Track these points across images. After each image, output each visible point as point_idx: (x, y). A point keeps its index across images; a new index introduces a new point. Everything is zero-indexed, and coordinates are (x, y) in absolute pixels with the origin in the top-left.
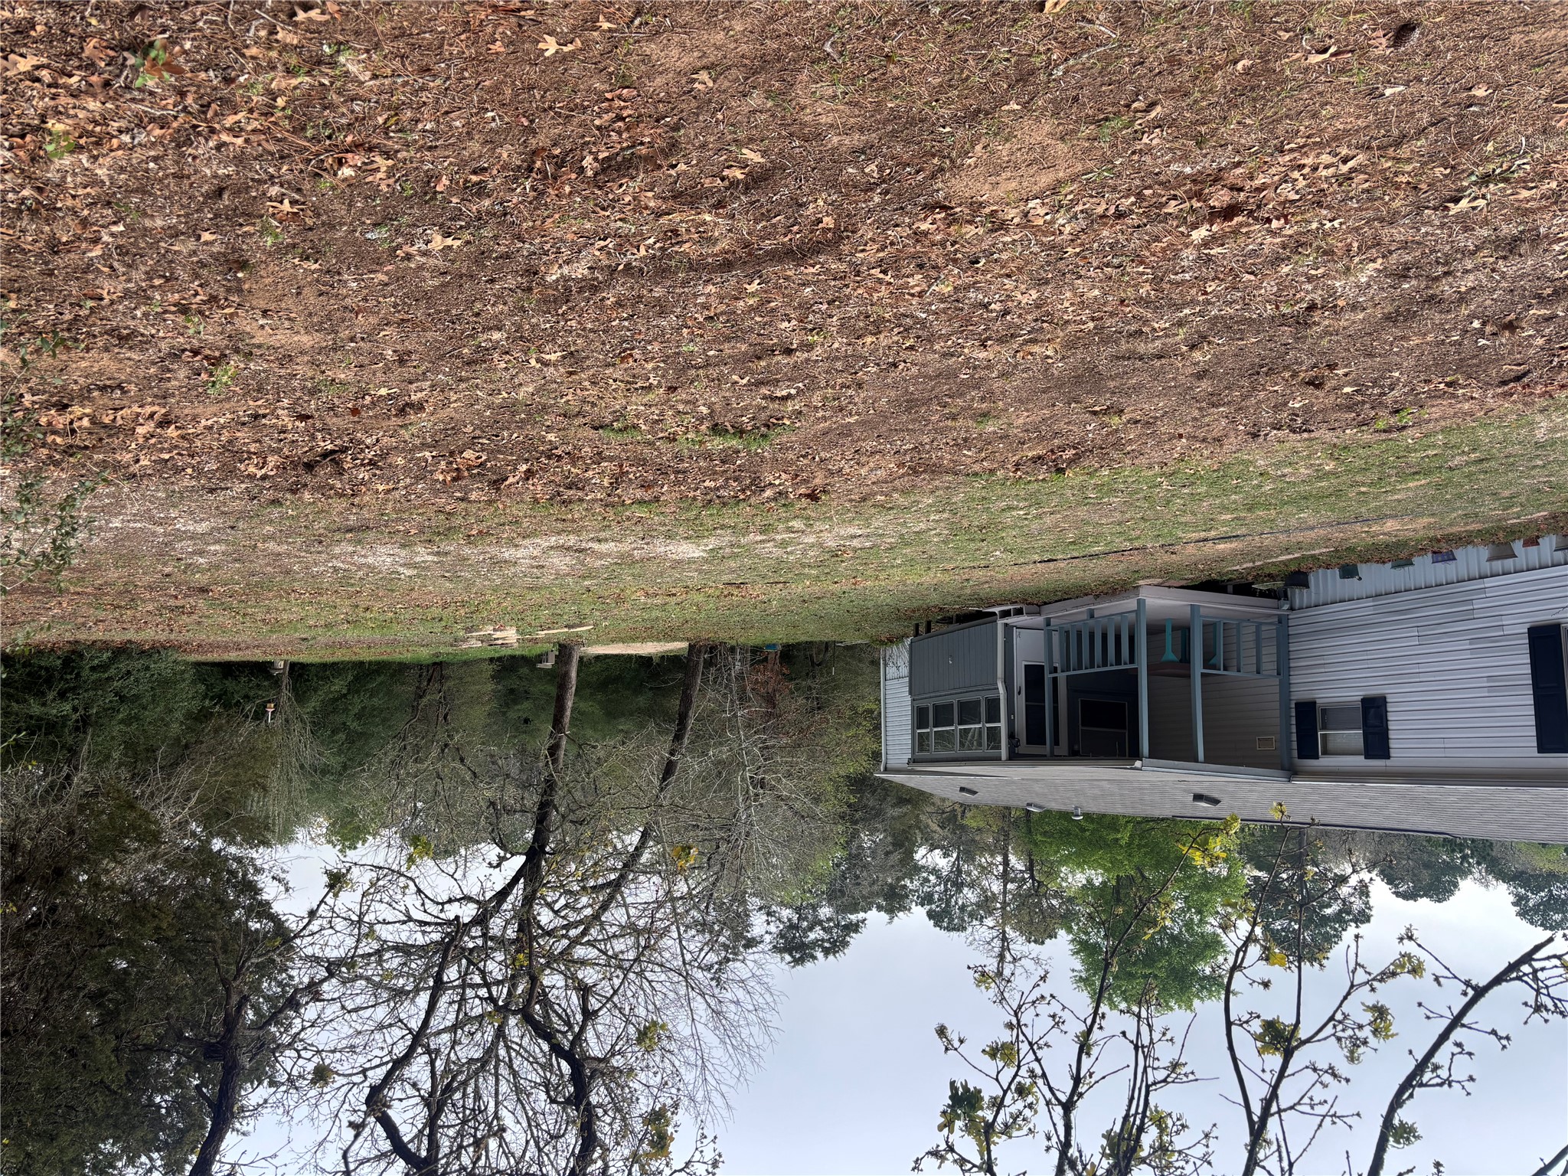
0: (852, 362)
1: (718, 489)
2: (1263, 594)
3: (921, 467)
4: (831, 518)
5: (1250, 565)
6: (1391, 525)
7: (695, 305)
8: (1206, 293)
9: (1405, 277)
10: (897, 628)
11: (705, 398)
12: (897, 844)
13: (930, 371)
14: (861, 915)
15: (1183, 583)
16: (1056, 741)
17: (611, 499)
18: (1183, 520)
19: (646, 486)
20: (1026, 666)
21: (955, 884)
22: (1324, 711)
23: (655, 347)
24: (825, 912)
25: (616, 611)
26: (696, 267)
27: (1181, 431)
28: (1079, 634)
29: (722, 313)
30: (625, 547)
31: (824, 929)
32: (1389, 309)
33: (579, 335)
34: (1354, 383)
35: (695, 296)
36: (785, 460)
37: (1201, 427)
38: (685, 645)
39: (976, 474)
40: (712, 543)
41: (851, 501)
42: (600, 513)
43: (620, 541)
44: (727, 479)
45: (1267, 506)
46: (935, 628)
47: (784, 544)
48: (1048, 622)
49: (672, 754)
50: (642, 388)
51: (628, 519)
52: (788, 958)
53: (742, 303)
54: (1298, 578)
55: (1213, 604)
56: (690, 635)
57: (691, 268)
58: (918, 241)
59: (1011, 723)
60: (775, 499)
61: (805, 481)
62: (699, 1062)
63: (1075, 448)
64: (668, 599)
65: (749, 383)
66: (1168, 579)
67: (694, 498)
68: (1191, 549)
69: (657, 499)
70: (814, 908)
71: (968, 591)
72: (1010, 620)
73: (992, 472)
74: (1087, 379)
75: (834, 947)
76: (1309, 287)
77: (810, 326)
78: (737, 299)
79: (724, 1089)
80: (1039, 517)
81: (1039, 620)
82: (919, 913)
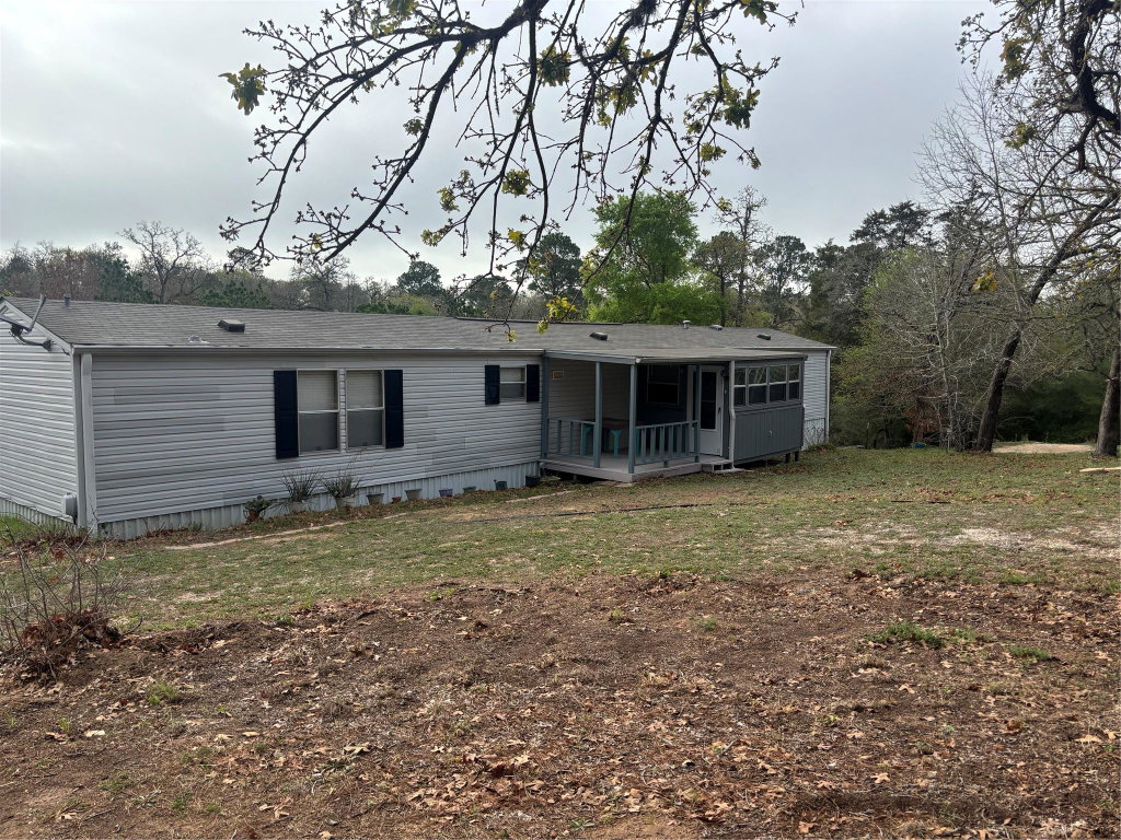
0: (806, 691)
1: (944, 589)
2: (554, 473)
3: (767, 590)
4: (847, 554)
5: (559, 494)
6: (468, 517)
7: (939, 769)
8: (532, 708)
9: (408, 699)
10: (813, 458)
11: (943, 675)
12: (824, 296)
13: (745, 672)
14: (855, 243)
15: (603, 483)
16: (695, 374)
17: (1048, 589)
18: (591, 530)
19: (1012, 598)
20: (714, 428)
21: (784, 270)
22: (522, 395)
23: (984, 732)
24: (882, 244)
25: (1056, 483)
26: (932, 808)
27: (575, 598)
28: (675, 449)
29: (914, 756)
30: (1039, 543)
31: (884, 231)
32: (423, 676)
33: (1060, 756)
34: (458, 623)
35: (937, 778)
36: (880, 609)
37: (562, 601)
38: (996, 450)
39: (726, 580)
40: (955, 540)
41: (829, 568)
42: (1061, 576)
43: (1044, 548)
44: (934, 596)
45: (537, 536)
46: (783, 457)
47: (892, 535)
48: (697, 459)
49: (1008, 363)
50: (1002, 694)
51: (1032, 569)
52: (914, 208)
53: (895, 763)
54: (532, 483)
55: (585, 468)
56: (989, 459)
57: (938, 807)
58: (732, 793)
59: (727, 387)
60: (893, 575)
61: (865, 588)
62: (988, 121)
63: (650, 594)
64: (1004, 492)
65: (900, 683)
66: (611, 486)
67: (966, 583)
68: (592, 507)
69: (1002, 585)
70: (891, 246)
71: (752, 485)
72: (724, 461)
73: (713, 581)
74: (631, 648)
75: (876, 219)
76: (466, 701)
77: (836, 729)
78: (898, 768)
79: (967, 104)
80: (687, 541)
81: (703, 461)
82: (810, 248)
